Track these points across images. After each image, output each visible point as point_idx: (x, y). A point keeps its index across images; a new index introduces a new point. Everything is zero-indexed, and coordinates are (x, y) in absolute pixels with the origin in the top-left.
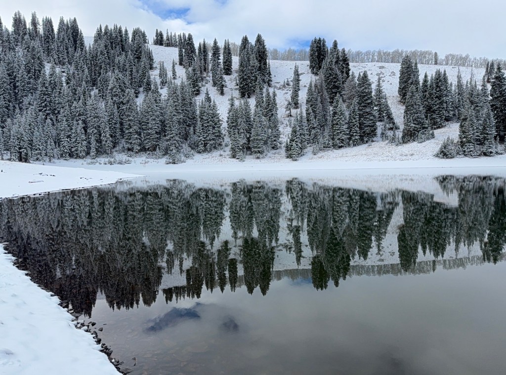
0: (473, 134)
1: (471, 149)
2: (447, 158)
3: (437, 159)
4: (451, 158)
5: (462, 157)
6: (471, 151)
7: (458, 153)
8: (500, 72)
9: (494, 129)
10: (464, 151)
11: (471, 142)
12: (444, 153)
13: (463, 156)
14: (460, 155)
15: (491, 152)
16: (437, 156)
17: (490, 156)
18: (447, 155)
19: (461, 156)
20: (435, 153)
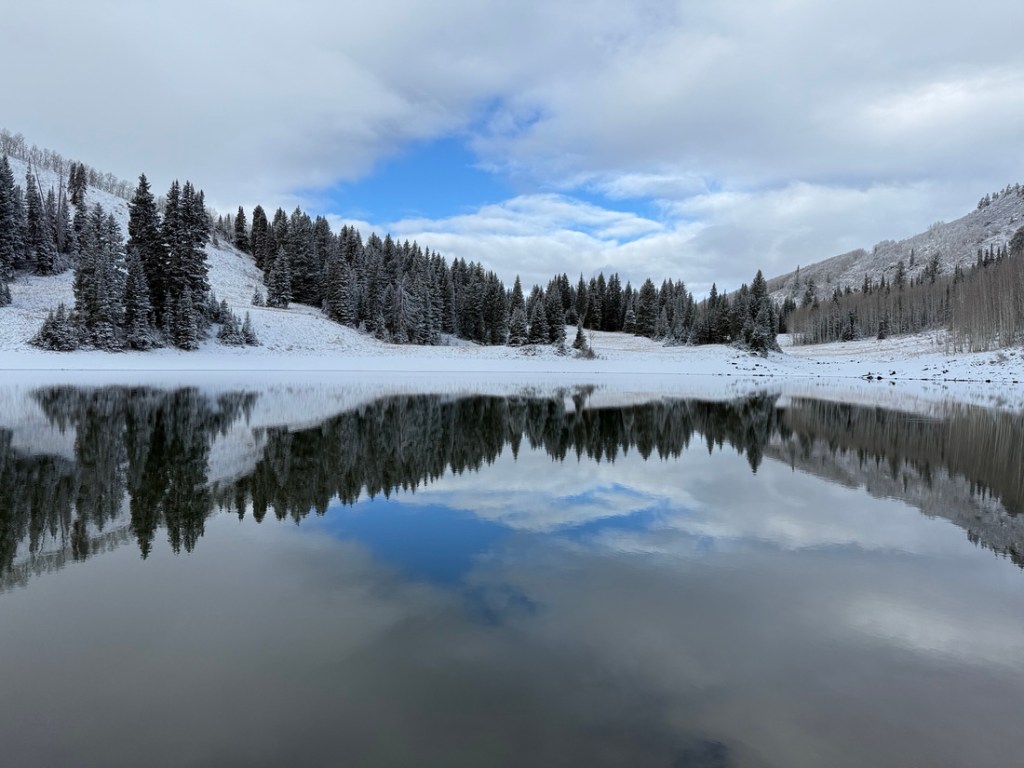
0: (110, 304)
1: (109, 334)
2: (61, 350)
3: (38, 351)
4: (70, 350)
5: (90, 350)
6: (107, 338)
7: (82, 341)
8: (145, 191)
9: (147, 299)
10: (95, 337)
11: (107, 321)
12: (52, 338)
13: (92, 347)
14: (86, 344)
15: (144, 343)
16: (36, 343)
17: (143, 350)
18: (59, 344)
19: (88, 347)
20: (30, 337)
